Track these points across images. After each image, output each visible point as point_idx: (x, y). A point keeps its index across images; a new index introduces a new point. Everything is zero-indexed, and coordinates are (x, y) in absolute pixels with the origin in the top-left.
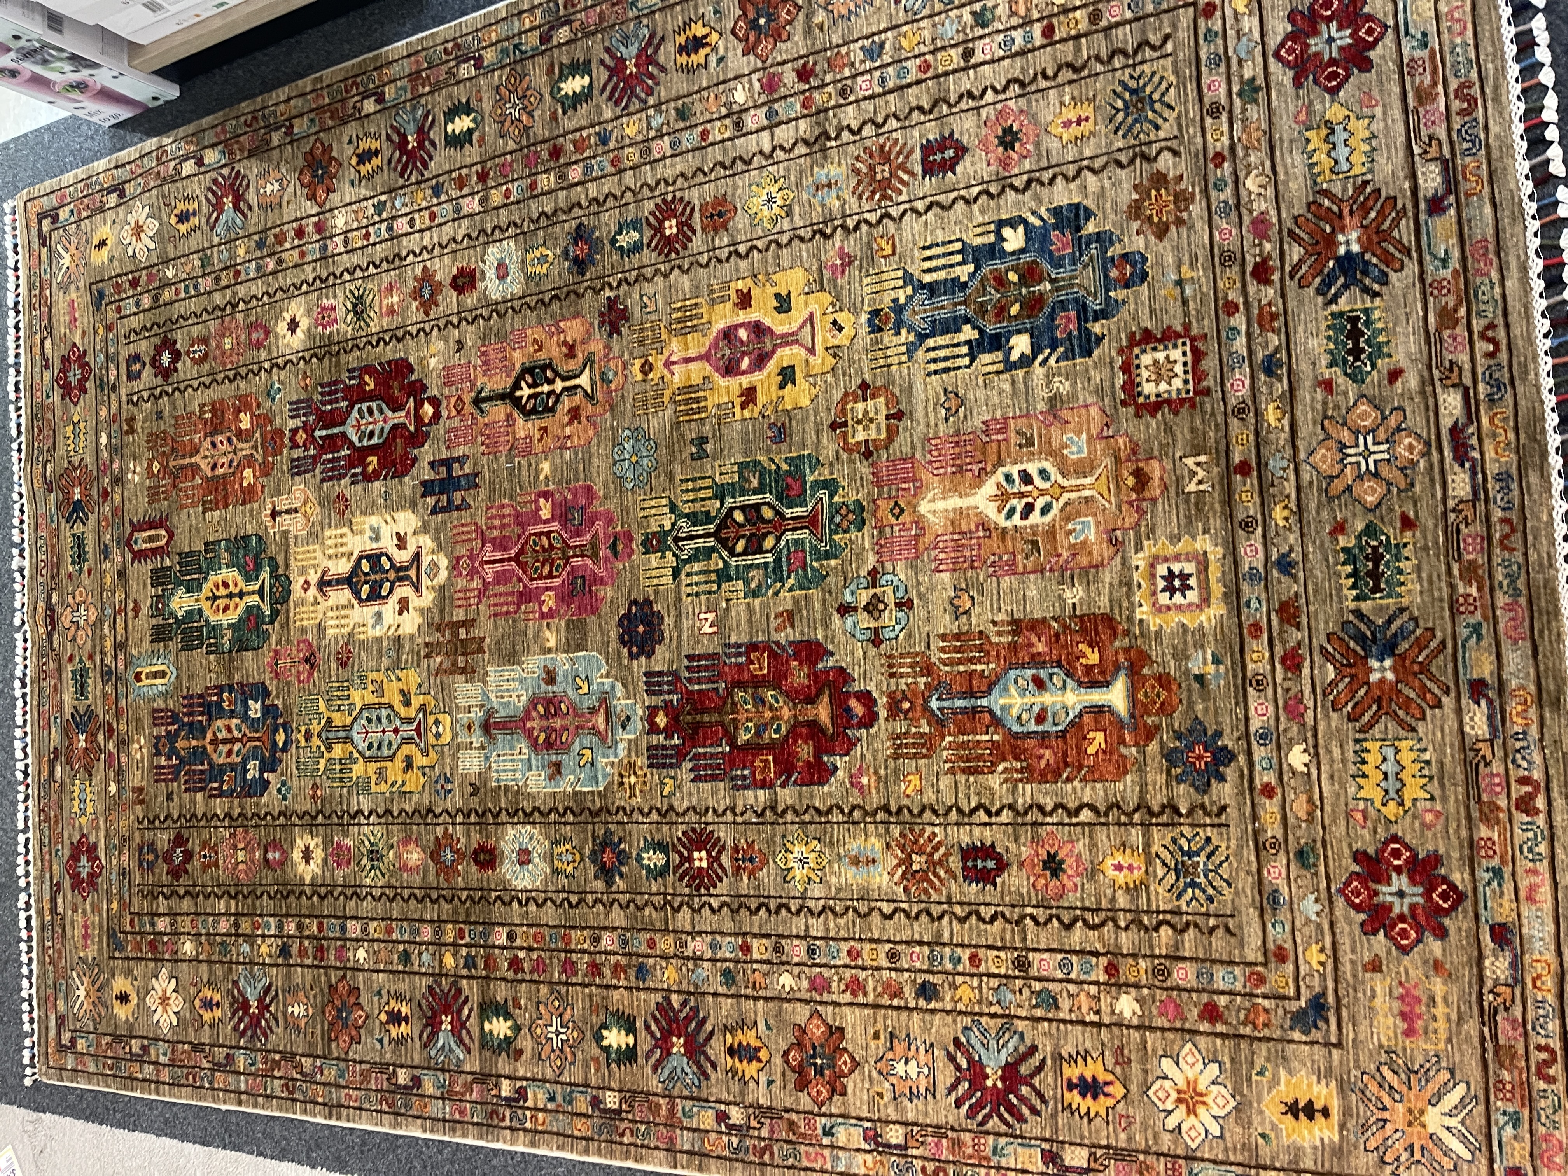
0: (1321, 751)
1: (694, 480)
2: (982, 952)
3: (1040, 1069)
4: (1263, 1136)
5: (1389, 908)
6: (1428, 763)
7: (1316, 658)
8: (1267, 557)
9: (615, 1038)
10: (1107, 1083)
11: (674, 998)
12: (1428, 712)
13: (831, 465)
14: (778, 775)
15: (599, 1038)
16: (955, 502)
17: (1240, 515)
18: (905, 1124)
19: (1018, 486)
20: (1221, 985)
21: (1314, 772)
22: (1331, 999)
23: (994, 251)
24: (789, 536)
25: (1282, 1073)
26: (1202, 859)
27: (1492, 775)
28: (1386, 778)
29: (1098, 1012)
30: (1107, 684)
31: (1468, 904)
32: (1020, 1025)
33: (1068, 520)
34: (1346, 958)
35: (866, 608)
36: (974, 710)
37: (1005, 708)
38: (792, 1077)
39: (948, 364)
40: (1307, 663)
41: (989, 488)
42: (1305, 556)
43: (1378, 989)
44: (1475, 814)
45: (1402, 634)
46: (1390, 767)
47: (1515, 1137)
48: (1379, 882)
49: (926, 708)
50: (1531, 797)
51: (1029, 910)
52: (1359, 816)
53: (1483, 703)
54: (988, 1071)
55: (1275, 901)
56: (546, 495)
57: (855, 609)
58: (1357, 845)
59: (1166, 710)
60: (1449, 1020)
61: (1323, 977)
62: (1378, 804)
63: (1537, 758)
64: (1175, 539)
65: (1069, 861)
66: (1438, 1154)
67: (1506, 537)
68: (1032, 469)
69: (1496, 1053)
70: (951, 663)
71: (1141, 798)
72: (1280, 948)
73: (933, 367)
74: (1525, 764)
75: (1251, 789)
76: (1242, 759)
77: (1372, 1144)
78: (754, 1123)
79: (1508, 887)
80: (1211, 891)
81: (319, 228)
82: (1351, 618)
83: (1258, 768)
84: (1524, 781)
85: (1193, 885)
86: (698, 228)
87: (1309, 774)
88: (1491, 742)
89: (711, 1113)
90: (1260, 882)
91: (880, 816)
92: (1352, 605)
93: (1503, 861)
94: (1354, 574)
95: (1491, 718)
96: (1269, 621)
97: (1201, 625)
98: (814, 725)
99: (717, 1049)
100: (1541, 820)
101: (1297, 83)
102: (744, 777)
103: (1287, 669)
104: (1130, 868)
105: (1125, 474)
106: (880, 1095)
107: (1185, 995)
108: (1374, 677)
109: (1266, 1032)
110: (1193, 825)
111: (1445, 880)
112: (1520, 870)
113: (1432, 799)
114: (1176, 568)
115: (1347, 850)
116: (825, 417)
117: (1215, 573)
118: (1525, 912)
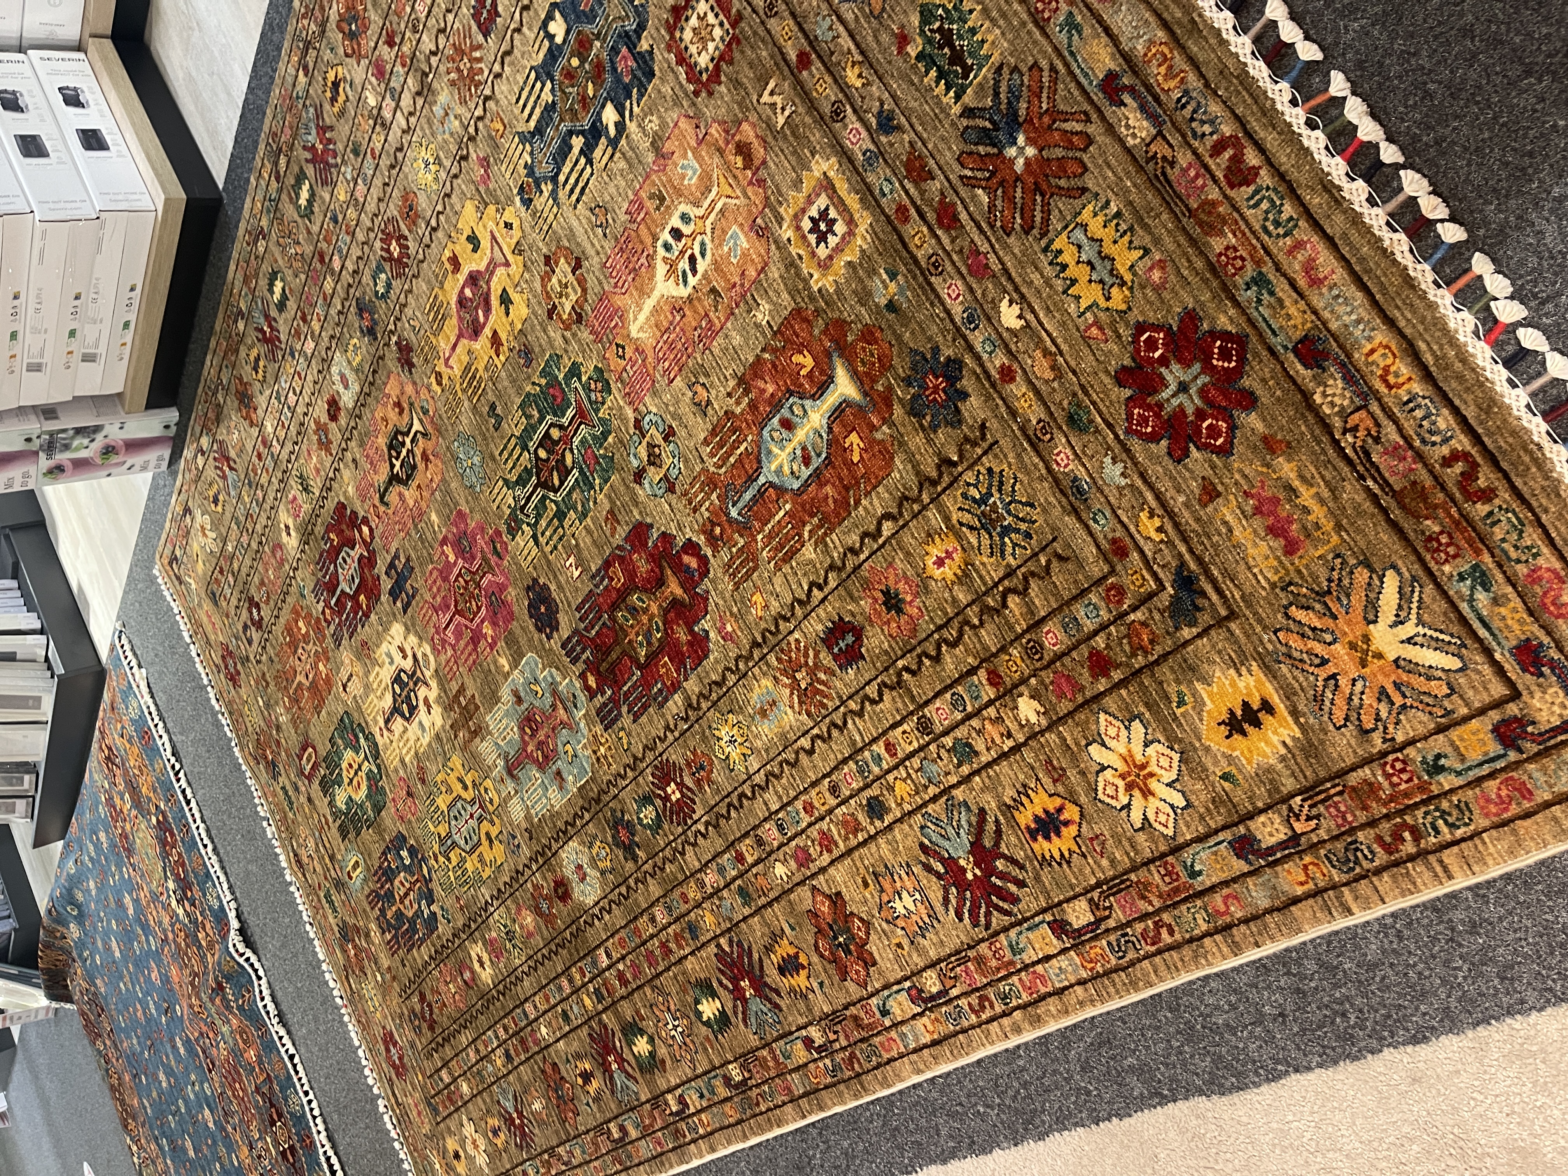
0: (1024, 290)
1: (505, 447)
2: (891, 735)
3: (998, 832)
4: (1226, 777)
5: (1181, 410)
6: (1118, 215)
7: (963, 193)
8: (868, 129)
9: (709, 1009)
11: (722, 941)
12: (1085, 158)
13: (566, 351)
14: (678, 671)
15: (699, 1014)
16: (648, 305)
17: (827, 109)
18: (932, 965)
19: (677, 247)
20: (1089, 626)
21: (1030, 317)
22: (1193, 566)
23: (554, 53)
24: (576, 441)
25: (1199, 686)
26: (995, 498)
27: (1185, 171)
28: (1093, 268)
29: (1009, 735)
30: (831, 379)
31: (1253, 342)
32: (959, 794)
33: (721, 245)
34: (1179, 504)
35: (651, 463)
36: (761, 493)
37: (779, 471)
38: (832, 969)
39: (581, 185)
40: (960, 208)
41: (661, 269)
42: (893, 96)
43: (1229, 518)
44: (1197, 232)
45: (1014, 95)
46: (1088, 252)
47: (1496, 601)
48: (1156, 391)
49: (730, 521)
50: (1237, 159)
51: (900, 664)
52: (1094, 331)
53: (1127, 98)
54: (962, 862)
55: (1080, 491)
56: (444, 542)
57: (644, 470)
58: (1113, 365)
59: (886, 365)
60: (1322, 501)
61: (1170, 543)
62: (1103, 303)
63: (1215, 109)
64: (797, 184)
65: (901, 586)
66: (1418, 682)
68: (675, 222)
69: (1403, 507)
70: (725, 459)
71: (918, 473)
72: (1114, 541)
73: (574, 197)
74: (1207, 129)
75: (993, 384)
76: (968, 360)
77: (1339, 716)
78: (832, 1037)
79: (1282, 288)
80: (1023, 526)
81: (264, 442)
82: (965, 122)
83: (985, 356)
84: (1217, 149)
85: (1006, 531)
86: (407, 233)
87: (1028, 325)
88: (1160, 133)
89: (799, 1045)
90: (1057, 481)
91: (756, 654)
92: (956, 110)
93: (1258, 263)
94: (941, 75)
95: (1143, 108)
96: (907, 192)
97: (863, 251)
98: (674, 603)
99: (772, 975)
100: (1265, 178)
102: (660, 691)
103: (947, 229)
104: (948, 555)
105: (732, 158)
106: (899, 946)
107: (1067, 660)
108: (1019, 165)
109: (1158, 650)
110: (970, 467)
111: (1214, 334)
112: (1281, 257)
113: (1147, 251)
114: (814, 212)
115: (1107, 380)
116: (542, 312)
117: (842, 187)
118: (1319, 303)
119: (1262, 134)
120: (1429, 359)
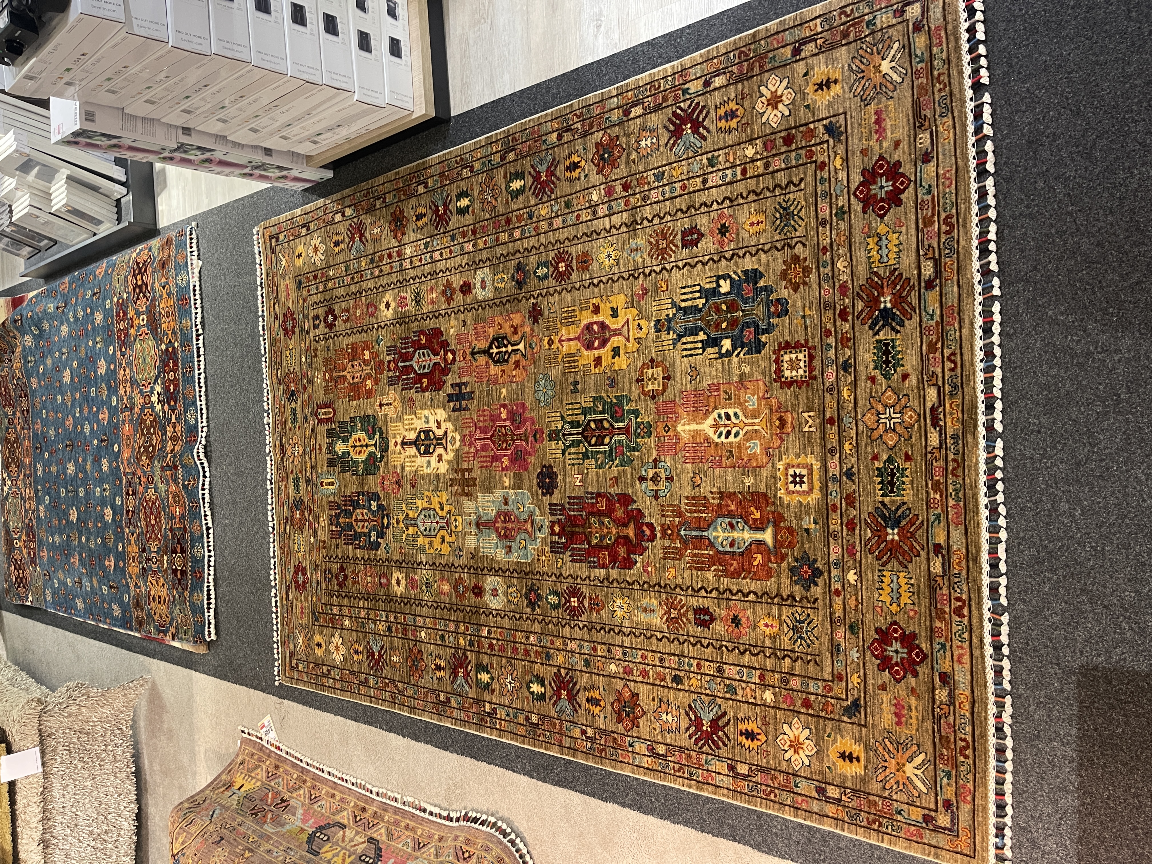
0: (863, 575)
1: (572, 404)
2: (702, 662)
3: (727, 724)
4: (829, 767)
5: (891, 658)
6: (912, 585)
7: (863, 525)
8: (841, 469)
9: (535, 688)
10: (759, 734)
11: (562, 670)
12: (914, 559)
13: (636, 401)
14: (610, 563)
15: (529, 688)
16: (694, 427)
17: (829, 446)
18: (666, 744)
19: (724, 421)
20: (811, 690)
21: (859, 585)
22: (862, 702)
23: (715, 292)
24: (616, 438)
25: (838, 737)
26: (805, 625)
27: (943, 595)
28: (892, 591)
29: (755, 698)
30: (763, 530)
31: (929, 660)
32: (719, 701)
33: (747, 441)
34: (870, 682)
35: (651, 479)
36: (701, 537)
37: (717, 538)
38: (615, 716)
39: (692, 352)
40: (858, 528)
41: (710, 421)
42: (859, 470)
43: (884, 699)
44: (934, 614)
45: (903, 516)
46: (894, 586)
47: (948, 784)
48: (887, 645)
49: (678, 534)
50: (961, 608)
51: (724, 643)
52: (879, 609)
53: (940, 556)
54: (704, 722)
55: (838, 650)
56: (504, 406)
57: (646, 479)
58: (878, 625)
59: (791, 546)
60: (918, 719)
61: (859, 690)
62: (888, 604)
63: (965, 588)
64: (798, 456)
65: (744, 620)
66: (911, 788)
67: (954, 469)
68: (731, 412)
69: (940, 739)
70: (692, 512)
71: (778, 590)
72: (840, 674)
73: (685, 353)
74: (958, 590)
75: (830, 591)
76: (826, 574)
77: (880, 778)
78: (598, 737)
79: (948, 654)
80: (809, 642)
81: (399, 253)
82: (880, 505)
83: (833, 580)
84: (958, 599)
85: (801, 638)
86: (575, 268)
87: (856, 586)
88: (943, 577)
89: (578, 730)
90: (832, 639)
91: (657, 588)
92: (880, 499)
93: (946, 640)
94: (881, 482)
95: (943, 564)
96: (841, 503)
97: (809, 503)
98: (627, 538)
99: (581, 698)
100: (966, 620)
101: (864, 212)
102: (594, 562)
103: (848, 530)
104: (772, 626)
105: (775, 418)
106: (655, 729)
107: (795, 693)
108: (890, 537)
109: (832, 716)
110: (802, 607)
111: (918, 647)
112: (954, 646)
113: (914, 604)
114: (797, 471)
115: (873, 628)
116: (635, 376)
117: (816, 476)
118: (956, 668)
119: (973, 608)
120: (976, 710)
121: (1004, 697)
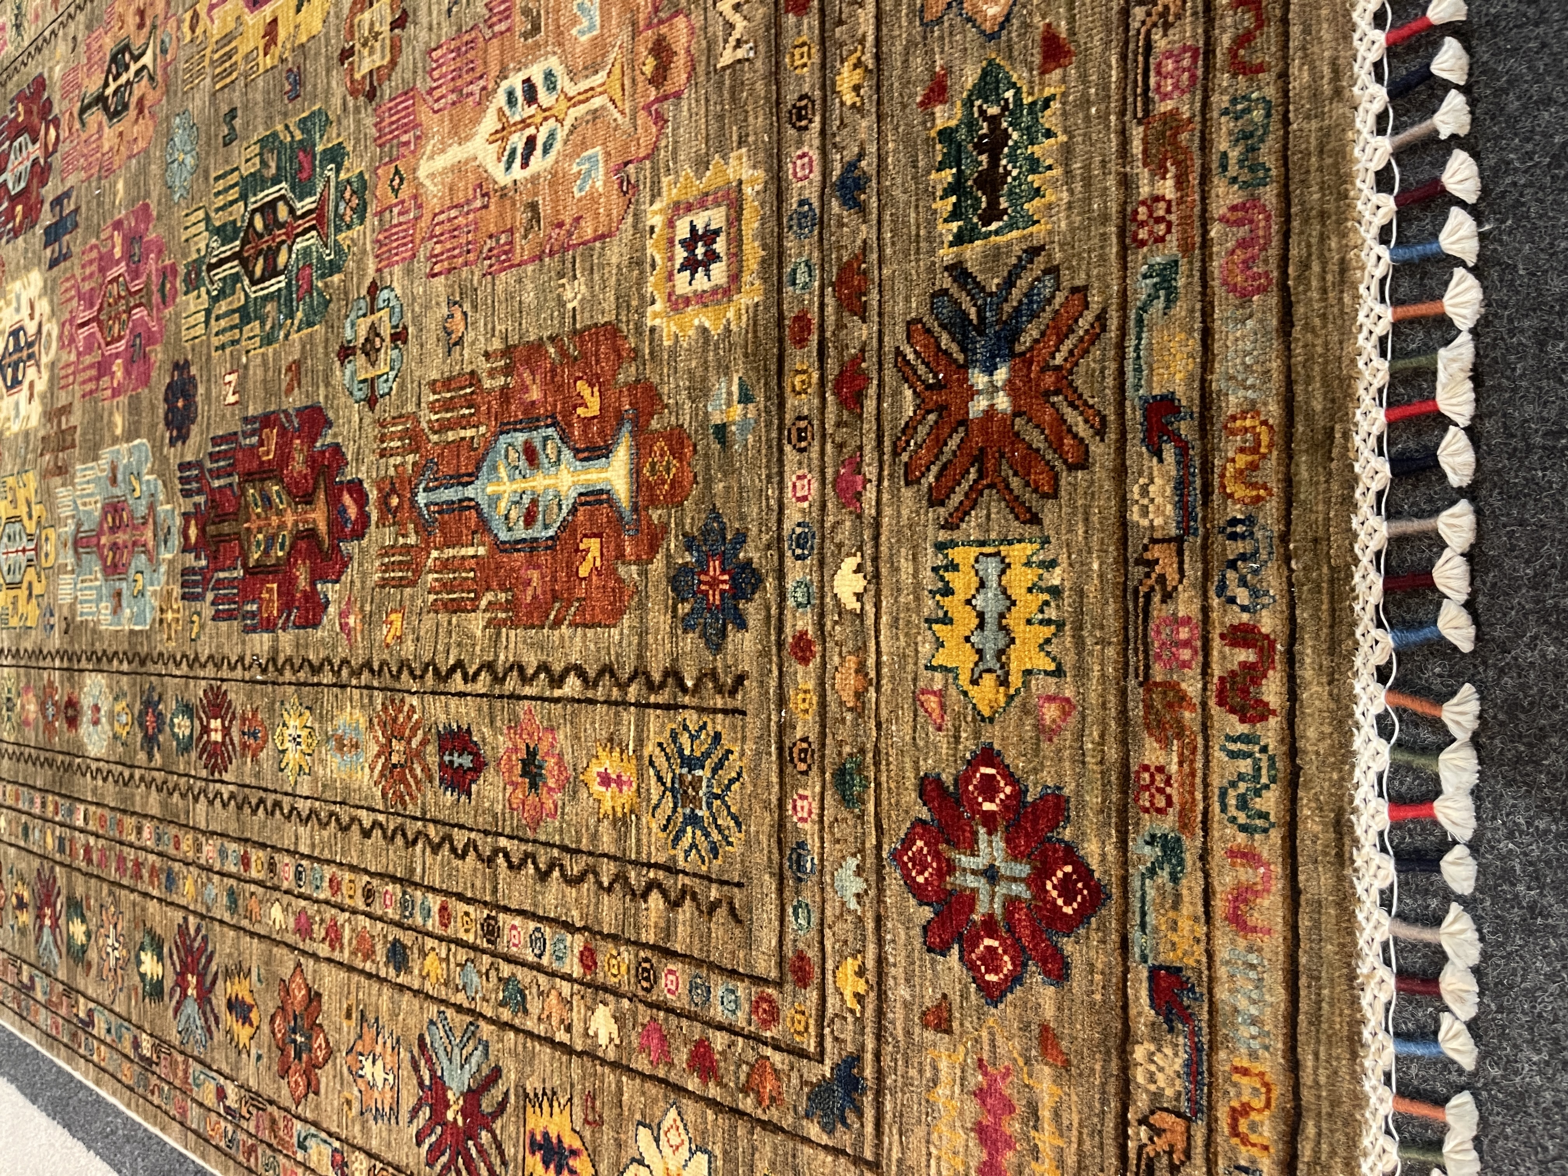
0: (884, 571)
1: (224, 176)
2: (452, 903)
3: (502, 1106)
5: (969, 900)
6: (1055, 592)
7: (887, 375)
8: (825, 174)
10: (574, 1153)
11: (191, 918)
12: (1065, 479)
13: (339, 122)
14: (280, 612)
15: (139, 960)
16: (454, 154)
18: (369, 1154)
19: (524, 111)
20: (718, 1012)
22: (869, 1072)
24: (300, 244)
26: (704, 773)
27: (1177, 622)
28: (981, 626)
29: (569, 1029)
30: (607, 452)
31: (1111, 911)
32: (486, 1030)
33: (572, 157)
34: (899, 992)
35: (364, 350)
36: (464, 505)
37: (495, 500)
38: (276, 1055)
40: (872, 391)
41: (489, 123)
42: (881, 159)
43: (943, 1065)
44: (1137, 712)
45: (1030, 307)
46: (988, 601)
48: (955, 845)
49: (413, 504)
50: (1253, 674)
51: (503, 842)
52: (932, 702)
53: (1169, 452)
54: (450, 1095)
55: (800, 865)
56: (119, 226)
57: (354, 351)
58: (927, 765)
59: (676, 496)
60: (1061, 1162)
61: (860, 1023)
62: (965, 680)
63: (1272, 579)
64: (702, 164)
65: (551, 762)
67: (1244, 40)
68: (536, 73)
70: (444, 427)
71: (640, 657)
72: (801, 956)
74: (1243, 596)
75: (780, 644)
76: (770, 584)
78: (244, 1112)
79: (1192, 884)
80: (715, 836)
82: (947, 282)
83: (791, 603)
84: (1237, 635)
85: (693, 820)
87: (861, 616)
88: (1179, 541)
89: (213, 1086)
90: (781, 825)
91: (365, 677)
92: (947, 254)
93: (1184, 824)
94: (956, 188)
95: (1181, 486)
96: (822, 306)
97: (728, 330)
98: (311, 534)
99: (220, 1000)
100: (1271, 731)
102: (253, 615)
103: (842, 403)
104: (619, 781)
105: (642, 49)
106: (349, 1102)
107: (673, 1020)
108: (978, 406)
109: (774, 1114)
110: (701, 710)
111: (1070, 853)
112: (1218, 852)
113: (1059, 672)
114: (700, 220)
115: (911, 780)
116: (337, 44)
117: (751, 224)
118: (1223, 953)
119: (1307, 672)
120: (1306, 1151)
121: (1441, 1101)
